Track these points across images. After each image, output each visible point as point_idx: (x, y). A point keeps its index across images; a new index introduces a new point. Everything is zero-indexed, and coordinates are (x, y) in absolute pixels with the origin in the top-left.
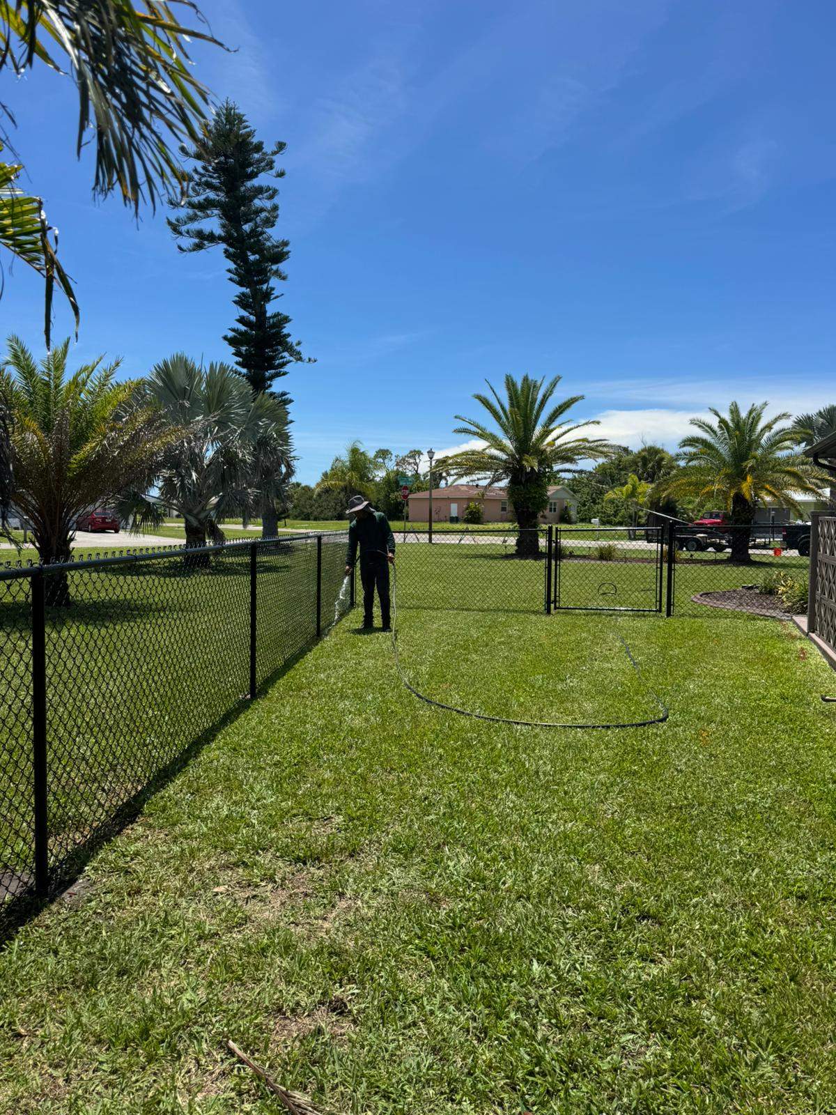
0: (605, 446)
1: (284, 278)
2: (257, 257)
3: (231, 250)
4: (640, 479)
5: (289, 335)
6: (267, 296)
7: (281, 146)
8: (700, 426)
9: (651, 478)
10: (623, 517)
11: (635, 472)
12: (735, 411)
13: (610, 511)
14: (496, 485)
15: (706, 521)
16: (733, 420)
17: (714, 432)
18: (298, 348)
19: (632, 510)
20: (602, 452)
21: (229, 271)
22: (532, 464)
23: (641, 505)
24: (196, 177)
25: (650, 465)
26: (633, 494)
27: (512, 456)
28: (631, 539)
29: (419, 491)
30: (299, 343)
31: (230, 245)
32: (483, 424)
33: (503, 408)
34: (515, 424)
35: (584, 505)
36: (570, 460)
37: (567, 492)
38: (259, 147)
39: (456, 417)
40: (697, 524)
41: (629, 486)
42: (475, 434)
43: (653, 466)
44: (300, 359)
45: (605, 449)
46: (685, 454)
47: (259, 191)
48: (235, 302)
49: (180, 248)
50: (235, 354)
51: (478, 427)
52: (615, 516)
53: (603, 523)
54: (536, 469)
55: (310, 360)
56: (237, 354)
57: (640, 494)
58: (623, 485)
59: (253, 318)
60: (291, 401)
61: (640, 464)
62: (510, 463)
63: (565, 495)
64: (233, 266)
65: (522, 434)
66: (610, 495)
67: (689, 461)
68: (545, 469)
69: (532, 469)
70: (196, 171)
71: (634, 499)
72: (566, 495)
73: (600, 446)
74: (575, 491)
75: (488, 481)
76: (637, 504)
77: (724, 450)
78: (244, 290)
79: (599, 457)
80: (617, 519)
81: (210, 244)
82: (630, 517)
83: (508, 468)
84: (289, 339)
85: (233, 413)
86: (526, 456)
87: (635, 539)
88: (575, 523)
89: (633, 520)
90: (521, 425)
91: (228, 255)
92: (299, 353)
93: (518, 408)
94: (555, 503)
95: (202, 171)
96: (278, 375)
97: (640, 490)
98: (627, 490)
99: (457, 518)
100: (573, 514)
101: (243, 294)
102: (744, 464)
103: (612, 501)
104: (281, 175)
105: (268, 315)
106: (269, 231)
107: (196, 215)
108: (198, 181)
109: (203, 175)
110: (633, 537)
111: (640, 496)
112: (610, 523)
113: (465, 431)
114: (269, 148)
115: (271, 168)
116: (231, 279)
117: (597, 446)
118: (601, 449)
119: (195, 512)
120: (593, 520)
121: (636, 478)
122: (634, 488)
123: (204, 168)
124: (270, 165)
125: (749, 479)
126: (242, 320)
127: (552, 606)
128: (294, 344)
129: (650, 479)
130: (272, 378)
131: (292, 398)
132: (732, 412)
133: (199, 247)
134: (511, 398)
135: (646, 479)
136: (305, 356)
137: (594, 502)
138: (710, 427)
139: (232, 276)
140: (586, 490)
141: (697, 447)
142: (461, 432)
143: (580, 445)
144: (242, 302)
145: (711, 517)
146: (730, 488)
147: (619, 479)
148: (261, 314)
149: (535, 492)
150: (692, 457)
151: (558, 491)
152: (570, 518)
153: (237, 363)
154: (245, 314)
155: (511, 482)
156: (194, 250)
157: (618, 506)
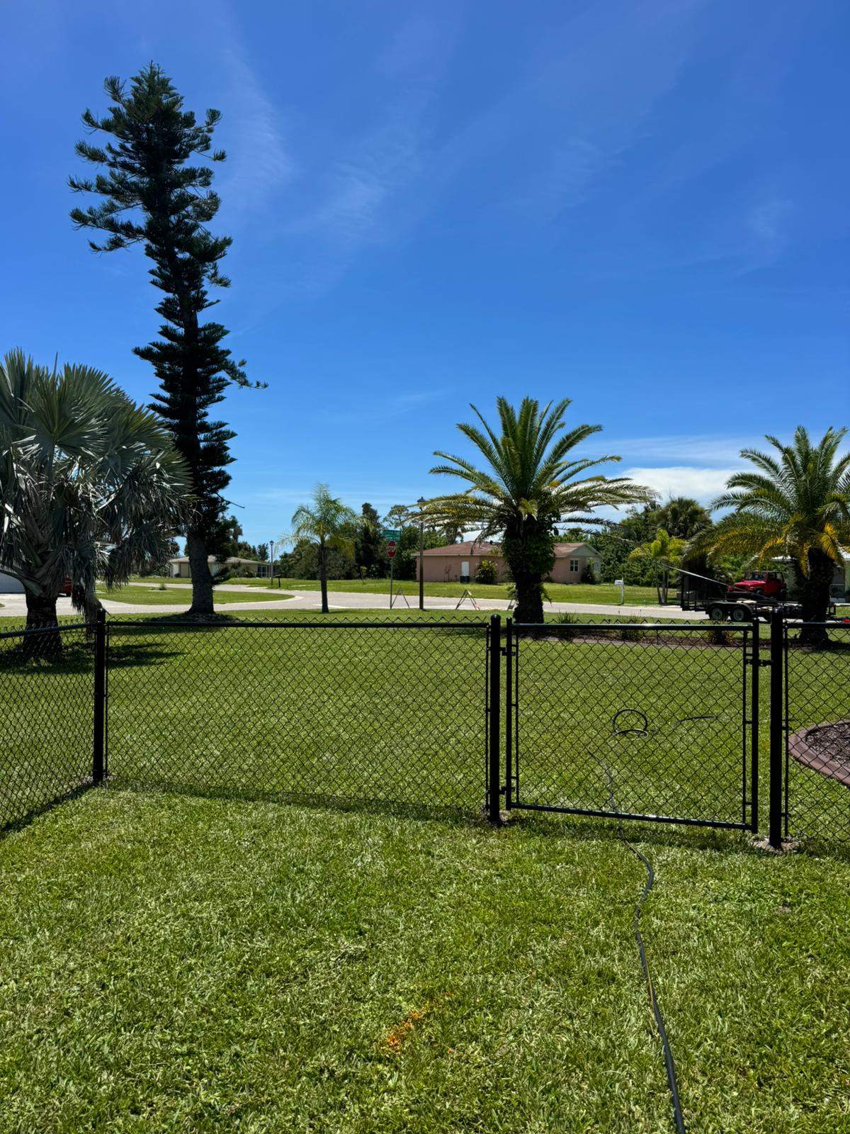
0: (628, 487)
1: (226, 285)
2: (187, 255)
3: (154, 246)
4: (670, 535)
5: (228, 352)
6: (199, 303)
7: (214, 115)
8: (754, 460)
9: (684, 533)
10: (651, 577)
11: (664, 526)
12: (802, 439)
13: (637, 569)
14: (490, 539)
15: (748, 583)
16: (799, 451)
17: (774, 467)
18: (241, 369)
19: (662, 569)
20: (624, 496)
21: (152, 272)
22: (531, 509)
23: (672, 565)
24: (110, 156)
25: (682, 518)
26: (663, 550)
27: (507, 500)
28: (661, 604)
29: (432, 548)
30: (243, 363)
31: (153, 240)
32: (469, 461)
33: (494, 440)
34: (508, 460)
35: (609, 564)
36: (581, 505)
37: (591, 550)
38: (189, 120)
39: (435, 453)
40: (738, 586)
41: (656, 544)
42: (461, 473)
43: (685, 519)
44: (245, 383)
45: (628, 492)
46: (734, 496)
47: (190, 175)
48: (159, 310)
49: (93, 246)
50: (157, 375)
51: (463, 465)
52: (643, 576)
53: (628, 583)
54: (535, 516)
55: (258, 384)
56: (160, 374)
57: (671, 551)
58: (650, 541)
59: (181, 331)
60: (233, 435)
61: (669, 517)
62: (503, 510)
63: (586, 553)
64: (154, 265)
65: (519, 472)
66: (637, 552)
67: (743, 506)
68: (550, 517)
69: (530, 516)
70: (110, 148)
71: (664, 557)
72: (590, 553)
73: (621, 487)
74: (598, 549)
75: (478, 533)
76: (667, 562)
77: (788, 491)
78: (170, 295)
79: (618, 502)
80: (645, 579)
81: (130, 241)
82: (660, 577)
83: (502, 516)
84: (229, 358)
85: (87, 434)
86: (524, 501)
87: (666, 604)
88: (599, 583)
89: (662, 580)
90: (518, 461)
91: (150, 252)
92: (243, 375)
93: (514, 439)
94: (576, 562)
95: (118, 149)
96: (212, 400)
97: (670, 547)
98: (656, 546)
99: (468, 577)
100: (597, 573)
101: (168, 300)
102: (820, 510)
103: (638, 559)
104: (221, 157)
105: (200, 325)
106: (205, 226)
107: (112, 205)
108: (112, 160)
109: (118, 154)
110: (664, 601)
111: (671, 554)
112: (636, 583)
113: (445, 470)
114: (201, 121)
115: (207, 148)
116: (154, 283)
117: (617, 488)
118: (622, 492)
119: (38, 575)
120: (617, 581)
121: (665, 533)
122: (664, 545)
123: (122, 147)
124: (206, 144)
125: (828, 528)
126: (166, 332)
127: (503, 798)
128: (237, 364)
129: (682, 535)
130: (204, 404)
131: (236, 432)
132: (798, 440)
133: (116, 244)
134: (505, 427)
135: (678, 534)
136: (249, 378)
137: (620, 560)
138: (768, 461)
139: (156, 278)
140: (611, 547)
141: (750, 486)
142: (440, 472)
143: (594, 487)
144: (166, 310)
145: (753, 578)
146: (801, 543)
147: (646, 536)
148: (191, 324)
149: (537, 548)
150: (747, 501)
151: (579, 548)
152: (593, 576)
153: (162, 387)
154: (171, 325)
155: (506, 535)
156: (111, 249)
157: (645, 565)
